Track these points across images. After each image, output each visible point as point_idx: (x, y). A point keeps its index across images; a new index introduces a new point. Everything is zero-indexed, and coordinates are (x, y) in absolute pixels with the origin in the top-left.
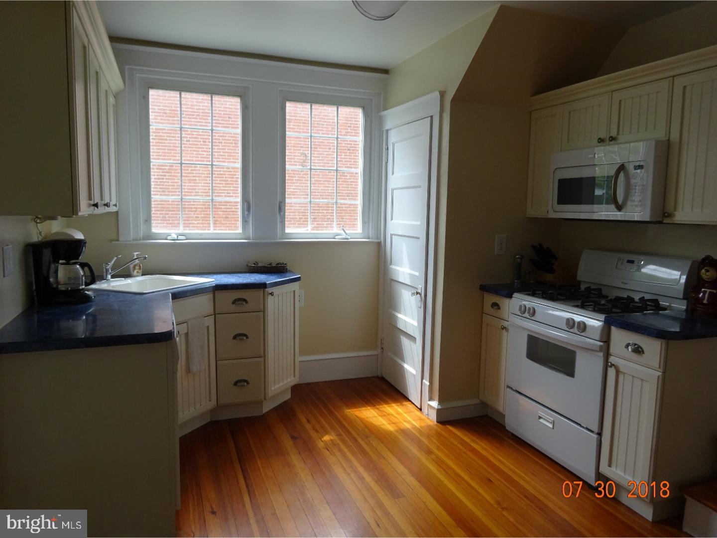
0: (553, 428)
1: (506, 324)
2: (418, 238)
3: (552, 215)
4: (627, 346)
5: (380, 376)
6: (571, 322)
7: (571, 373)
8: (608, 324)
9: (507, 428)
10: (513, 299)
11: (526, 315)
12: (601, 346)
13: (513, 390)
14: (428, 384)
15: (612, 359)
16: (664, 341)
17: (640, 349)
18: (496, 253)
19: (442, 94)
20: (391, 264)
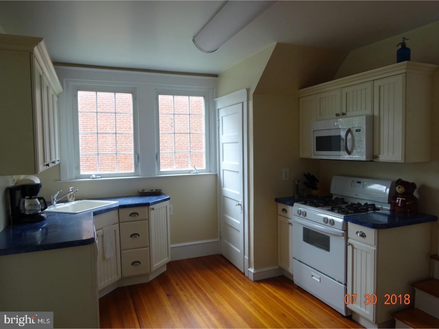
0: (320, 282)
1: (291, 221)
2: (238, 172)
3: (314, 157)
4: (357, 233)
5: (220, 254)
6: (326, 220)
7: (327, 248)
8: (346, 220)
9: (295, 283)
10: (294, 206)
11: (302, 216)
12: (343, 234)
13: (297, 260)
14: (247, 258)
15: (350, 241)
16: (376, 230)
17: (364, 235)
18: (283, 180)
19: (248, 90)
20: (224, 187)
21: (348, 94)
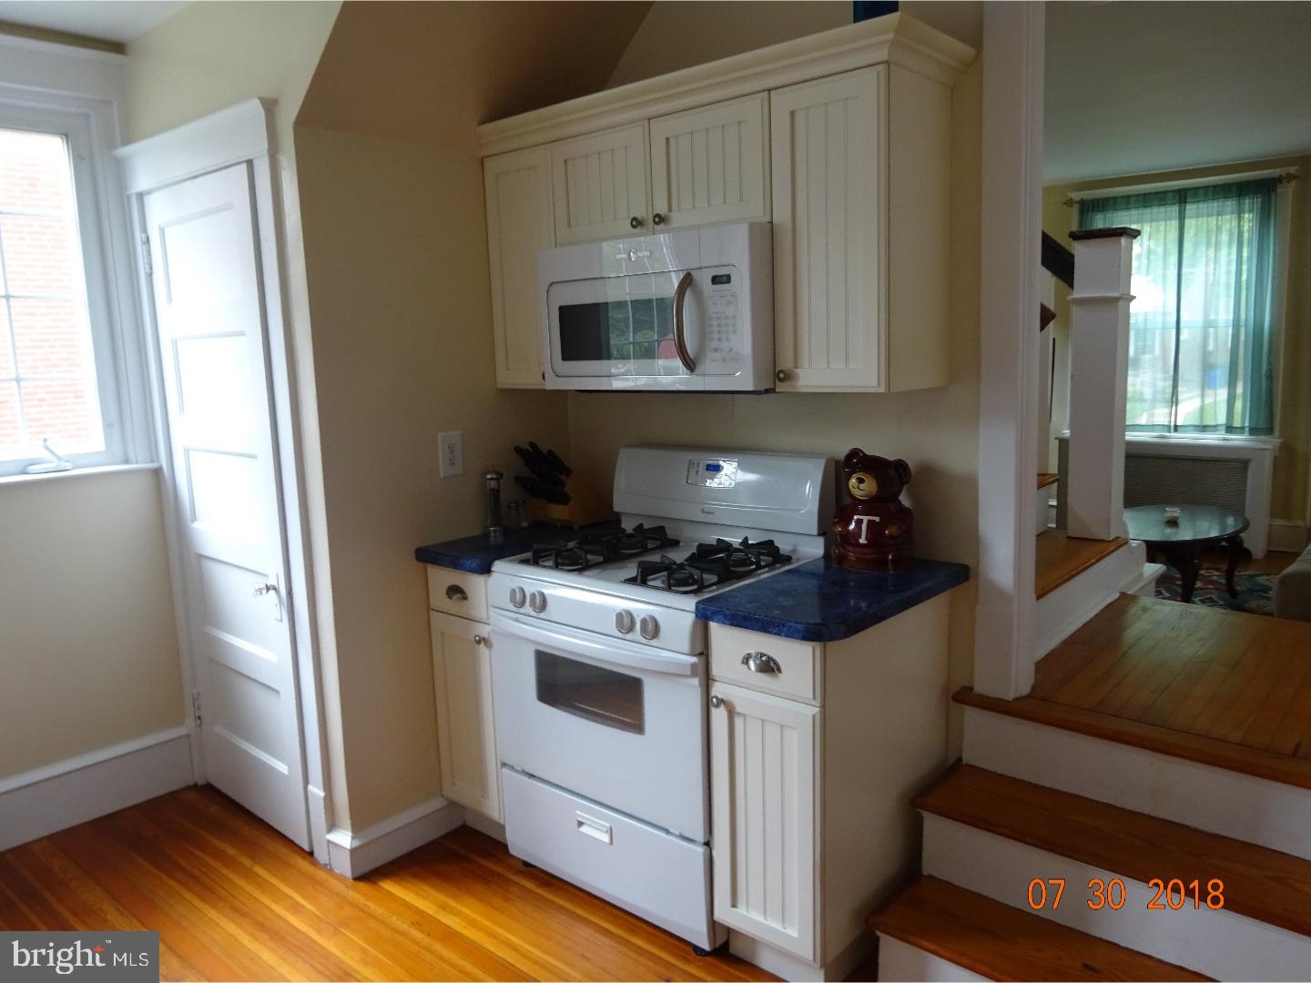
0: (611, 843)
1: (484, 631)
2: (253, 457)
3: (553, 384)
4: (746, 660)
5: (201, 782)
6: (626, 621)
7: (637, 726)
8: (704, 616)
9: (512, 851)
10: (494, 575)
11: (528, 609)
12: (693, 666)
13: (517, 771)
14: (322, 794)
15: (718, 690)
16: (818, 645)
17: (772, 664)
18: (442, 475)
19: (270, 106)
20: (194, 518)
21: (672, 143)
